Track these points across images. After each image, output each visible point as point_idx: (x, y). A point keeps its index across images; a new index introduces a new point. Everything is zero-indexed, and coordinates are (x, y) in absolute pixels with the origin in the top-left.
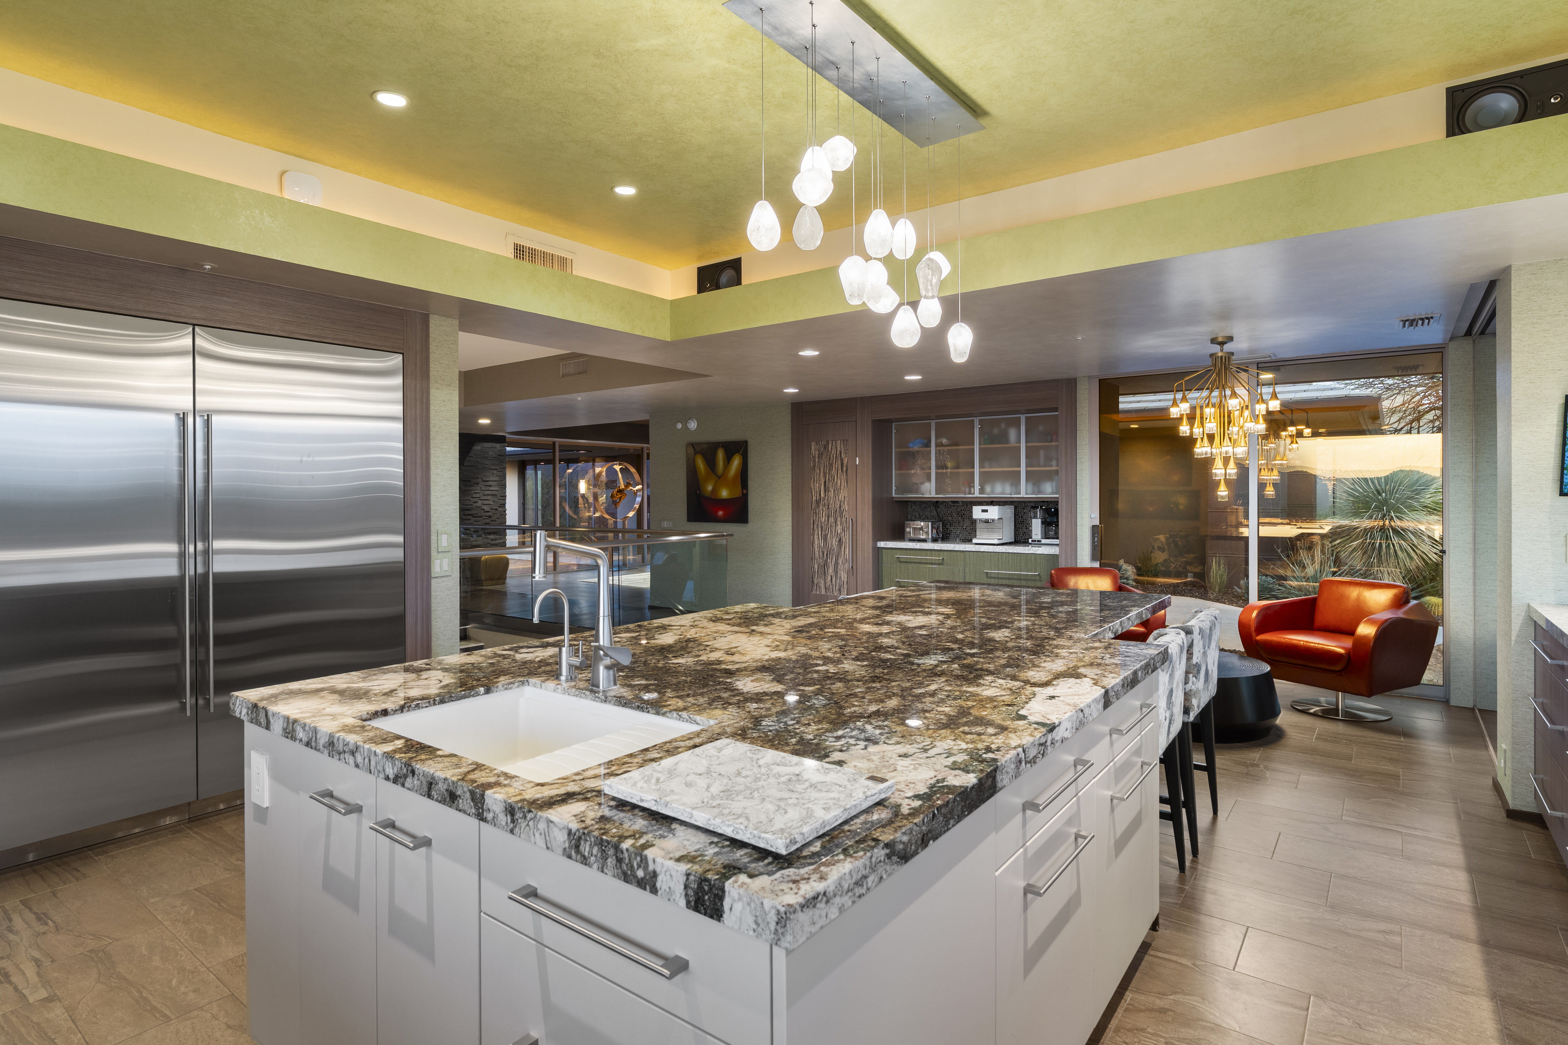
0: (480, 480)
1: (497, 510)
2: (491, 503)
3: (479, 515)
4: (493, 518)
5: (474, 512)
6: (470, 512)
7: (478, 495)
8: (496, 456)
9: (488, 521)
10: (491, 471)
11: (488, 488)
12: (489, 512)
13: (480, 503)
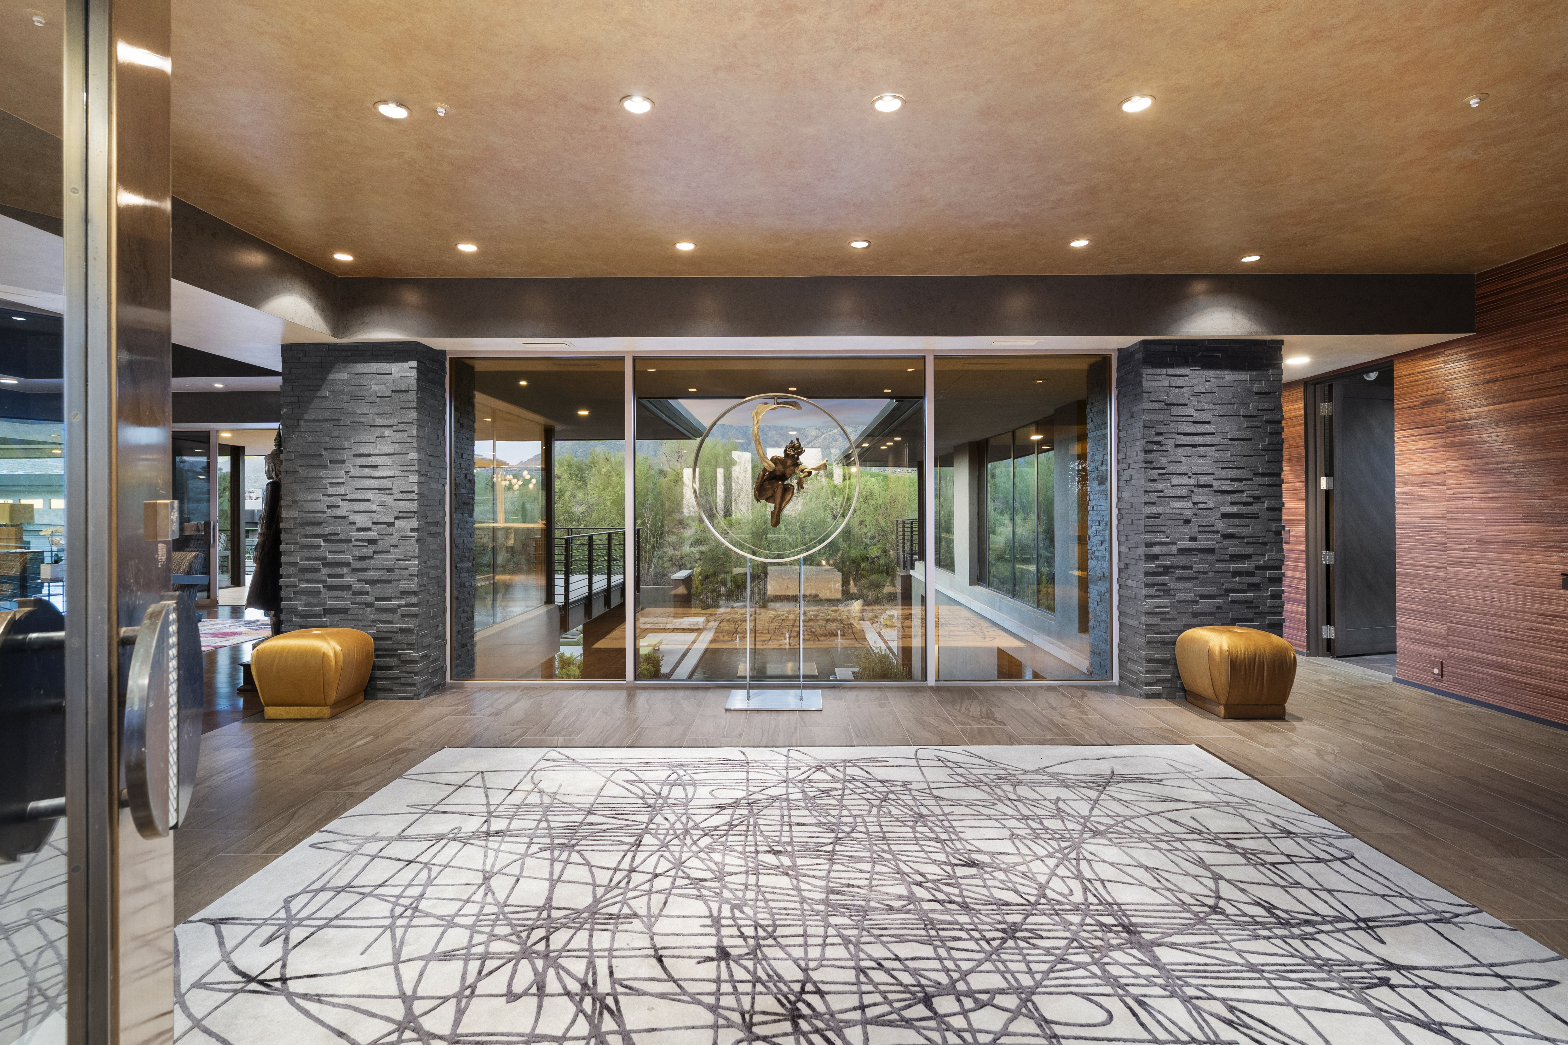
0: (345, 455)
1: (390, 525)
2: (374, 507)
3: (342, 537)
4: (380, 546)
5: (327, 530)
6: (318, 530)
7: (341, 490)
8: (388, 393)
9: (368, 551)
10: (378, 431)
11: (367, 472)
12: (368, 529)
13: (344, 509)
